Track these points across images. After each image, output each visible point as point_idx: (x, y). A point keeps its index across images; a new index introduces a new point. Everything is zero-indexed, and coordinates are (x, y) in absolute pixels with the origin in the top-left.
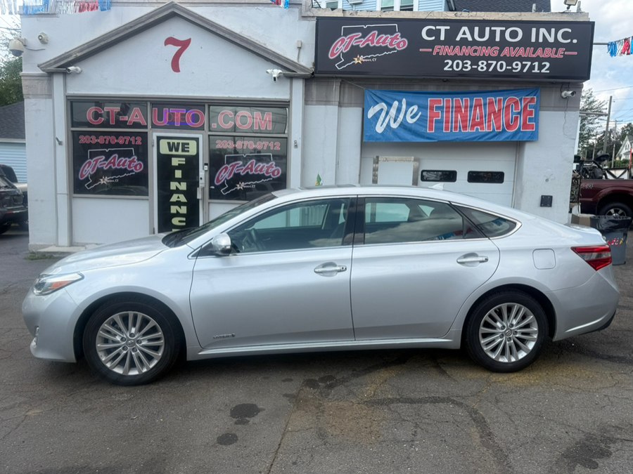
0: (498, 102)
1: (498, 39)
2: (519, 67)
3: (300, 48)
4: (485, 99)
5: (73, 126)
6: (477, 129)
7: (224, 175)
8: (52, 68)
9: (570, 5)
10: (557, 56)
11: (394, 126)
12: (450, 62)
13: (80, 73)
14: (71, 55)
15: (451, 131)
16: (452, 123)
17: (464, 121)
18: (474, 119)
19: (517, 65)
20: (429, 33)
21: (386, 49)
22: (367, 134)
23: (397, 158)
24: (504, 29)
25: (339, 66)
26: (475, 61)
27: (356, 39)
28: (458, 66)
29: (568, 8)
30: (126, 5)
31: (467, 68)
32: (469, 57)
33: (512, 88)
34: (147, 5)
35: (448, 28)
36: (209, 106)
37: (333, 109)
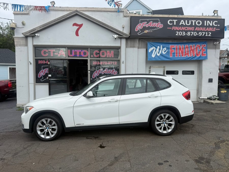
0: (193, 46)
1: (194, 24)
2: (201, 34)
3: (123, 27)
4: (189, 45)
5: (35, 57)
6: (187, 56)
7: (96, 74)
8: (28, 34)
9: (215, 13)
10: (213, 30)
11: (158, 55)
12: (178, 32)
13: (39, 36)
14: (36, 30)
15: (178, 56)
16: (178, 54)
17: (182, 53)
18: (185, 52)
19: (200, 33)
20: (170, 22)
21: (156, 28)
22: (149, 58)
23: (157, 66)
24: (195, 21)
25: (139, 34)
26: (186, 32)
27: (145, 24)
28: (180, 34)
29: (214, 14)
30: (57, 11)
31: (184, 34)
32: (184, 31)
33: (198, 42)
34: (65, 11)
35: (177, 20)
36: (90, 49)
37: (136, 49)
